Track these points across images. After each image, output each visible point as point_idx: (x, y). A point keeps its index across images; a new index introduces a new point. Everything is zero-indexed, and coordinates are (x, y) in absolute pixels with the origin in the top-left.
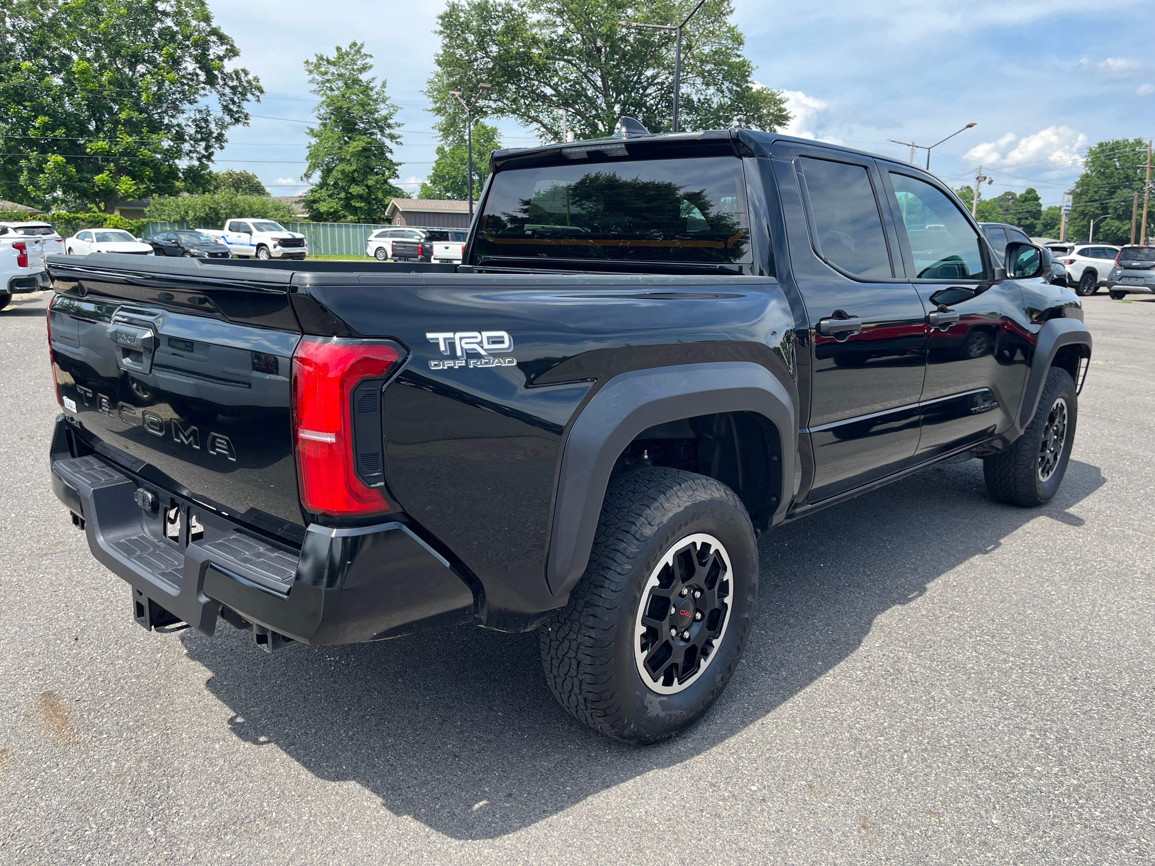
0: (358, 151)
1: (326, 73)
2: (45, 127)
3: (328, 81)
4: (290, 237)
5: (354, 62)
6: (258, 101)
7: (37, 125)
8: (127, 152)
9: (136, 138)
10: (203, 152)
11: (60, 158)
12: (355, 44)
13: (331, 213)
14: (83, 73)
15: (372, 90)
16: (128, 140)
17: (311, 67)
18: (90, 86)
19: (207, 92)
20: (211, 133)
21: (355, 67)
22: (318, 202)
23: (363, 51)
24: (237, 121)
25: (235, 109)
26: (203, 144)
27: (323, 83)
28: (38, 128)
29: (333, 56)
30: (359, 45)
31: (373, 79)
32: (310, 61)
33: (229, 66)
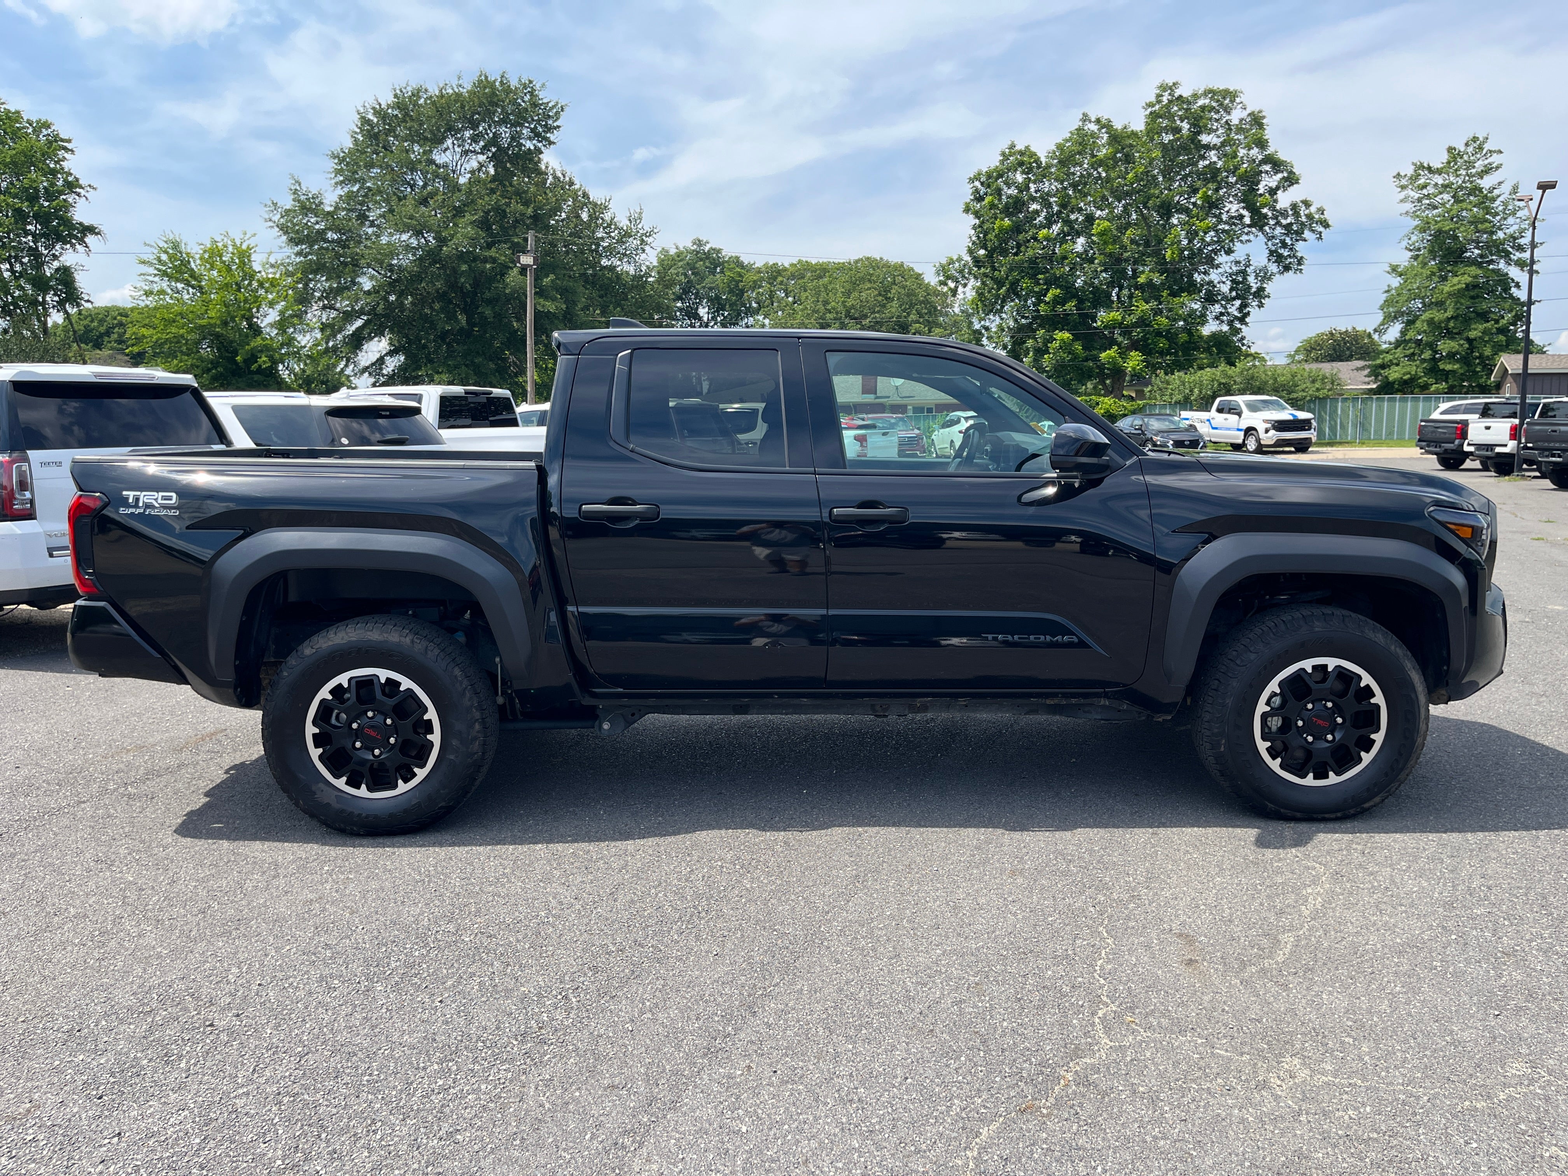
0: (1459, 290)
1: (1425, 187)
2: (1057, 301)
3: (1428, 196)
4: (1291, 418)
5: (1470, 164)
6: (1320, 238)
7: (1047, 299)
8: (1143, 322)
9: (1153, 304)
10: (1236, 313)
11: (1066, 335)
12: (1475, 139)
13: (1406, 382)
14: (1103, 234)
15: (1494, 200)
16: (1143, 307)
17: (1404, 182)
18: (1109, 248)
19: (1251, 237)
20: (1250, 287)
21: (1473, 171)
22: (1389, 366)
23: (1486, 147)
24: (1287, 268)
25: (1286, 254)
26: (1238, 303)
27: (1419, 200)
28: (1048, 303)
29: (1438, 160)
30: (1481, 139)
31: (1500, 183)
32: (1402, 174)
33: (1284, 200)
